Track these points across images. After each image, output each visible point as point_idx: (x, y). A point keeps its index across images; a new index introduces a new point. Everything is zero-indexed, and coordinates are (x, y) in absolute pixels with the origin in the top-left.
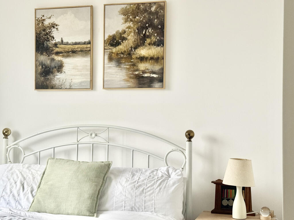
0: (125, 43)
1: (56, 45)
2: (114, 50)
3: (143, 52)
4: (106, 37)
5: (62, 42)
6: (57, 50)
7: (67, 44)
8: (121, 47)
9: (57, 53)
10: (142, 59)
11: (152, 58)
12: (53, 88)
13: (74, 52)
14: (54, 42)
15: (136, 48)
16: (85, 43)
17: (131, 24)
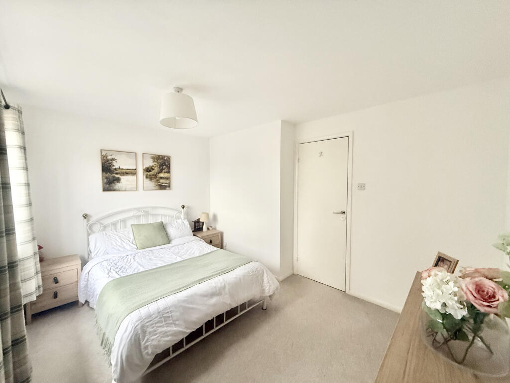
0: (154, 171)
1: (115, 169)
2: (148, 174)
3: (162, 175)
4: (144, 168)
5: (120, 168)
6: (116, 172)
7: (123, 169)
8: (152, 173)
9: (117, 173)
10: (161, 178)
11: (165, 178)
12: (114, 190)
13: (127, 173)
14: (114, 168)
15: (158, 173)
16: (133, 170)
17: (156, 163)
